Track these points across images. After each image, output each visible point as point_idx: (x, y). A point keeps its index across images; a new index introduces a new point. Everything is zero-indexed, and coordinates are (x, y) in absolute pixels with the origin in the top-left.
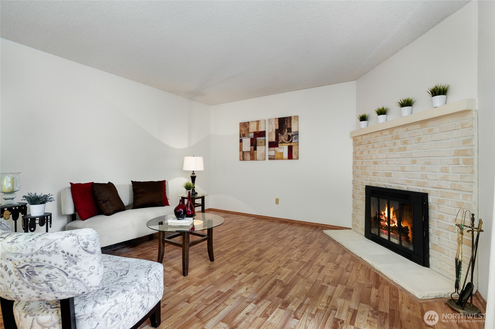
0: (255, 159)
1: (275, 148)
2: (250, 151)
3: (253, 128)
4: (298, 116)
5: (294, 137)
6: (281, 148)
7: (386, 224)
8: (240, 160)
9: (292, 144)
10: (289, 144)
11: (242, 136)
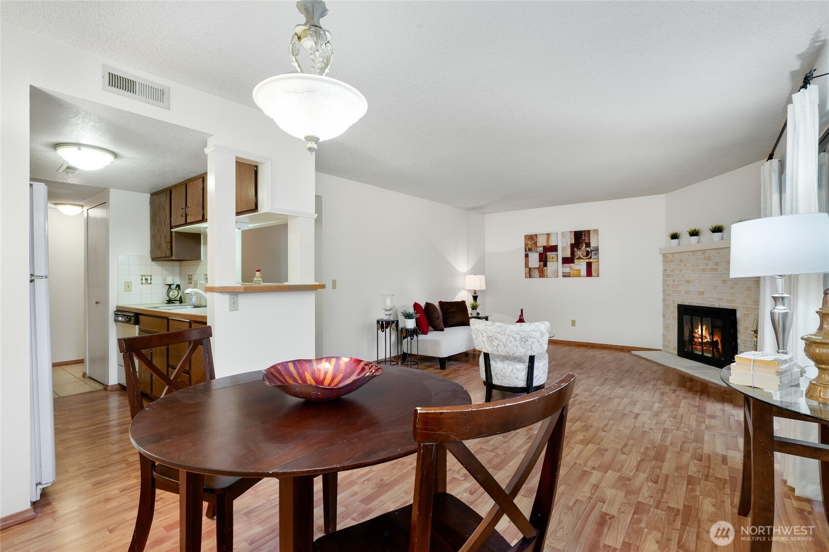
0: (546, 276)
1: (571, 264)
2: (539, 268)
3: (542, 242)
4: (598, 230)
5: (593, 253)
6: (577, 264)
7: (700, 340)
8: (526, 277)
9: (591, 260)
10: (587, 261)
11: (527, 250)
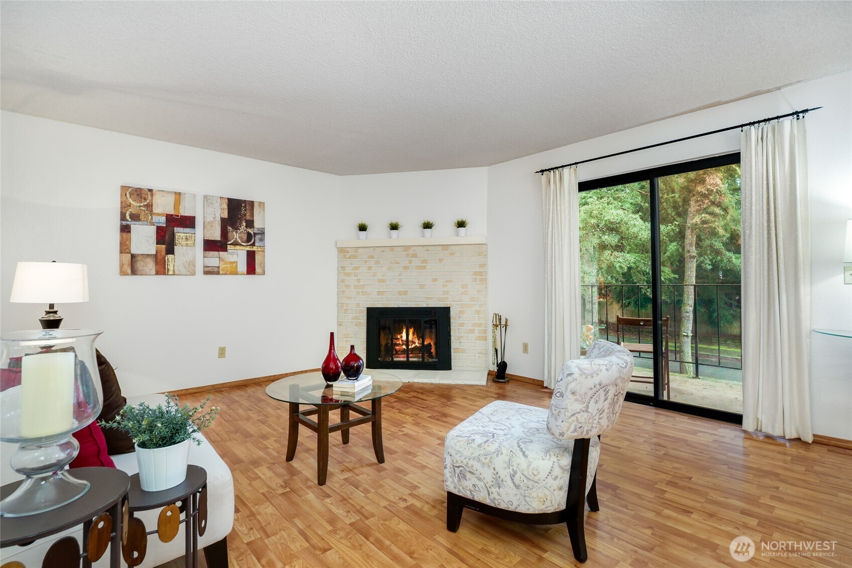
0: (171, 272)
1: (221, 253)
2: (156, 256)
3: (163, 206)
4: (264, 203)
5: (258, 237)
6: (232, 254)
7: (404, 347)
8: (123, 273)
9: (255, 249)
10: (248, 249)
11: (128, 217)
